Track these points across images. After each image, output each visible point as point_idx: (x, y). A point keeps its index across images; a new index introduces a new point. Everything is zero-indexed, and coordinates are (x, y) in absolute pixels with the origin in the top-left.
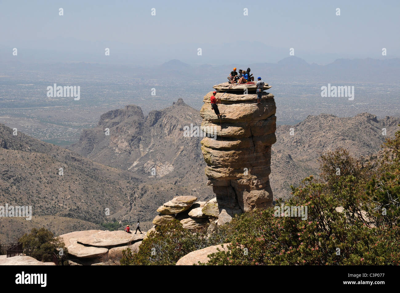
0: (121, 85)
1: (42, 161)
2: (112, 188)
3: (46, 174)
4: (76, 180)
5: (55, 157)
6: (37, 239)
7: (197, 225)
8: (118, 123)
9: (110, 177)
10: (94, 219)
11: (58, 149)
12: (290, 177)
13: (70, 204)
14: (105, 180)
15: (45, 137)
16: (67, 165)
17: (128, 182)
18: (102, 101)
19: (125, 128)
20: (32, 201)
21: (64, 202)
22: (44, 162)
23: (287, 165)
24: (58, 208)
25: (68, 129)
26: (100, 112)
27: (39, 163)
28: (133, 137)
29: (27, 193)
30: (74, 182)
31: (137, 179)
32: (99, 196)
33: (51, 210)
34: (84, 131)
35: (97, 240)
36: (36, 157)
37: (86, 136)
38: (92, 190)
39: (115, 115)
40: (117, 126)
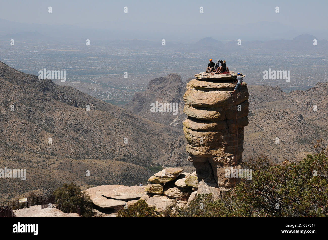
0: (165, 58)
1: (103, 117)
2: (156, 139)
3: (107, 127)
4: (129, 132)
5: (113, 114)
6: (67, 192)
7: (182, 193)
8: (163, 88)
9: (155, 130)
10: (143, 163)
11: (115, 107)
12: (301, 133)
13: (124, 151)
14: (152, 133)
15: (106, 98)
16: (122, 120)
17: (169, 135)
18: (150, 70)
19: (168, 92)
20: (96, 148)
21: (120, 149)
22: (105, 118)
23: (299, 123)
24: (115, 154)
25: (124, 92)
26: (148, 79)
27: (101, 118)
28: (174, 99)
29: (91, 142)
30: (127, 134)
31: (177, 133)
32: (147, 145)
33: (110, 155)
34: (136, 94)
35: (117, 194)
36: (98, 114)
37: (137, 98)
38: (141, 141)
39: (160, 81)
40: (161, 90)
